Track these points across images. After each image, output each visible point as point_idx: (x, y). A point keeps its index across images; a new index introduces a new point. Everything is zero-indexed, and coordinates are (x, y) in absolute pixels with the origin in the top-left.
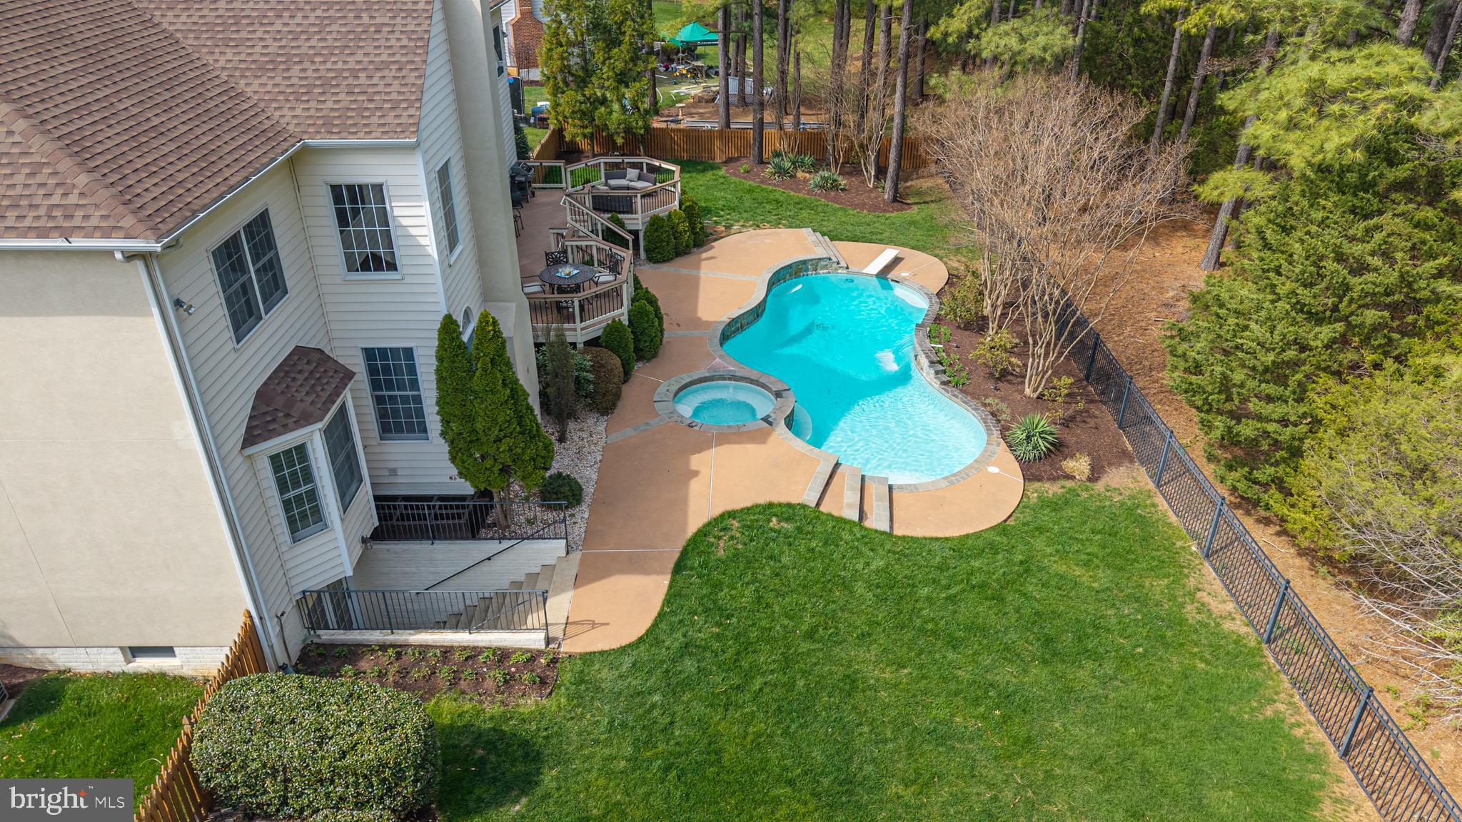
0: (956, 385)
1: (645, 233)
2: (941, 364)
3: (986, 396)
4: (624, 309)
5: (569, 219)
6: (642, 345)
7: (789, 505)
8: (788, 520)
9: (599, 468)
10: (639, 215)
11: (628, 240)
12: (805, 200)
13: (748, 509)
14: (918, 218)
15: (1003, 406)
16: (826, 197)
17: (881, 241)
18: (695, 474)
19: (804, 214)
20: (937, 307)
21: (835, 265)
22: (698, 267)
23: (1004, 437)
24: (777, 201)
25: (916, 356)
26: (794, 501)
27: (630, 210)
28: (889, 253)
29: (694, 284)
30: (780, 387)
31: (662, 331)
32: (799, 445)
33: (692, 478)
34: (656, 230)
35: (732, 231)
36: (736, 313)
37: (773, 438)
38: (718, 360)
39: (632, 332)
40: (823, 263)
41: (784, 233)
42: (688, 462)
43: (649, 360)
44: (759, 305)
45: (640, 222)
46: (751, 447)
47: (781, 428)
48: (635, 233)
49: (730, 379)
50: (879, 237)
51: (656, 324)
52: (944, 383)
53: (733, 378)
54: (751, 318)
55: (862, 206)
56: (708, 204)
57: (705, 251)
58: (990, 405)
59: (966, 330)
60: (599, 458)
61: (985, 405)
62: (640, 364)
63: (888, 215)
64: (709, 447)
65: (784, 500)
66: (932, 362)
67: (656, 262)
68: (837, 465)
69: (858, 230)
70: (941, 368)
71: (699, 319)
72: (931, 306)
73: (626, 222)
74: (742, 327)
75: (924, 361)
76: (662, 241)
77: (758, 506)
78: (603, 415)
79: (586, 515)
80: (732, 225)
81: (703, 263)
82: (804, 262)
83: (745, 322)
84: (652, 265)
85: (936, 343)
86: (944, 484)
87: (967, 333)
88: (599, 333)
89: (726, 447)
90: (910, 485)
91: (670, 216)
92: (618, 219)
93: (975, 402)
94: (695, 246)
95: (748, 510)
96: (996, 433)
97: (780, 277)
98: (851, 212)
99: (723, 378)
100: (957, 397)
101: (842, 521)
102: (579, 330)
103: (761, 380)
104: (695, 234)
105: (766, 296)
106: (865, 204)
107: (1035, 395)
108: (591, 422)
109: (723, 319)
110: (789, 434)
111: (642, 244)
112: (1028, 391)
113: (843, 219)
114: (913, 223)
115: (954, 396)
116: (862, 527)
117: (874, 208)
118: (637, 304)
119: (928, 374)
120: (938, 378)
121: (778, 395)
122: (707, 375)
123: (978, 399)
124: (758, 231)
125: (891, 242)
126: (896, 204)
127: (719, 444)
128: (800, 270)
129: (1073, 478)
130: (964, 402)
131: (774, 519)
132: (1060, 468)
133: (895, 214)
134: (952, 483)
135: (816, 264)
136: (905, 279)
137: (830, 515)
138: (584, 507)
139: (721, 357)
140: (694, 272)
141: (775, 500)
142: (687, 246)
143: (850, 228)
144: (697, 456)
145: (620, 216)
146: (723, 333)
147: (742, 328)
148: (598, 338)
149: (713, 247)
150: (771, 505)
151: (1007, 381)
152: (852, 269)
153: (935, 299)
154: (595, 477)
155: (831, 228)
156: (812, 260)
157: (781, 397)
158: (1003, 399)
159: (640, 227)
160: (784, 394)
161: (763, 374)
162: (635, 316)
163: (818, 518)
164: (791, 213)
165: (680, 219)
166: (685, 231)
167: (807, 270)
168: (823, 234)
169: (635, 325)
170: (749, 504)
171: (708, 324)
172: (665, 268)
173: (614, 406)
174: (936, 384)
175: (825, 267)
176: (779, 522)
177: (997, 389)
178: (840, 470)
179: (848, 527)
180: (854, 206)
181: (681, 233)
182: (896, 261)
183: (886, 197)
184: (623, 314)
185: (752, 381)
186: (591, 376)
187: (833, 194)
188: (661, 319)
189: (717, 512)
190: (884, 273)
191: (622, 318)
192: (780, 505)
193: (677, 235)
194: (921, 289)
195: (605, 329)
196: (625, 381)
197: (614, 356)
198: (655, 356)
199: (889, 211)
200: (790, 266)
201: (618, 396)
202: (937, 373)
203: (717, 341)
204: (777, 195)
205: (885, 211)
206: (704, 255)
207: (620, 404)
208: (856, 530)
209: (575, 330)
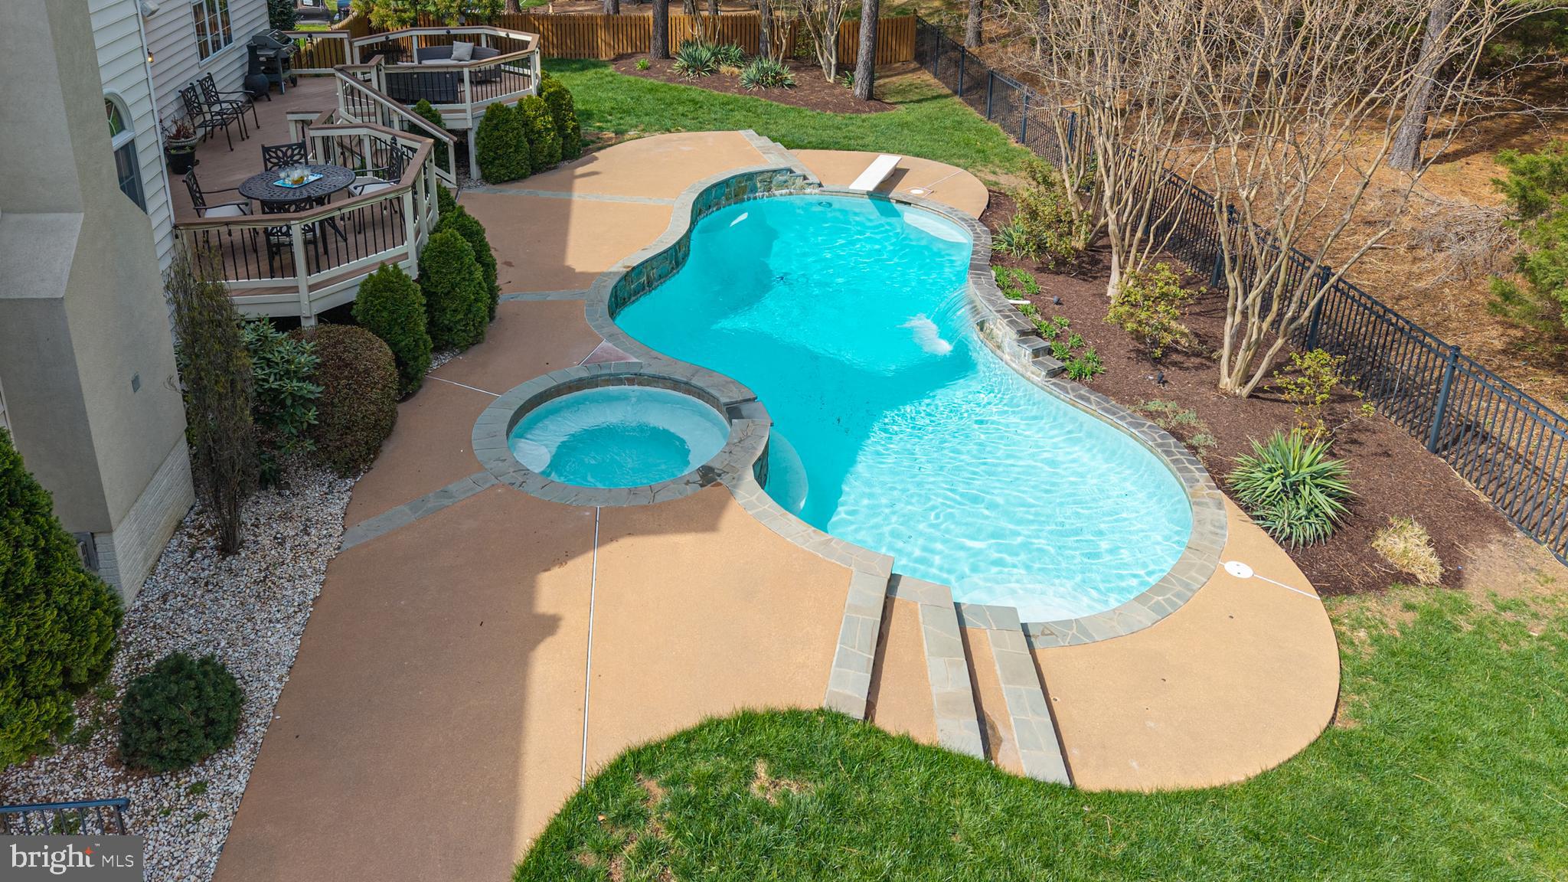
0: (1079, 377)
1: (478, 133)
2: (1039, 335)
3: (1148, 397)
4: (410, 246)
5: (342, 110)
6: (447, 319)
7: (796, 717)
8: (799, 767)
9: (307, 623)
10: (467, 105)
11: (445, 144)
12: (737, 100)
13: (688, 736)
14: (909, 119)
15: (1188, 416)
16: (767, 96)
17: (864, 148)
18: (549, 625)
19: (738, 116)
20: (986, 239)
21: (799, 182)
22: (568, 187)
23: (1221, 484)
24: (694, 102)
25: (981, 325)
26: (808, 702)
27: (454, 97)
28: (884, 164)
29: (561, 216)
30: (736, 395)
31: (493, 292)
32: (793, 528)
33: (537, 642)
34: (496, 128)
35: (627, 137)
36: (637, 258)
37: (733, 516)
38: (605, 344)
39: (425, 292)
40: (780, 178)
41: (711, 138)
42: (529, 594)
43: (465, 348)
44: (679, 243)
45: (469, 117)
46: (686, 543)
47: (748, 493)
48: (463, 134)
49: (631, 382)
50: (860, 142)
51: (479, 274)
52: (1053, 374)
53: (637, 379)
54: (667, 266)
55: (824, 106)
56: (588, 107)
57: (582, 165)
58: (1160, 414)
59: (1057, 273)
60: (314, 591)
61: (1151, 415)
62: (446, 358)
63: (864, 116)
64: (586, 547)
65: (781, 701)
66: (1023, 333)
67: (498, 181)
68: (893, 581)
69: (826, 135)
70: (1042, 344)
71: (570, 270)
72: (977, 237)
73: (444, 116)
74: (650, 283)
75: (1005, 333)
76: (508, 145)
77: (712, 725)
78: (343, 476)
79: (238, 789)
80: (627, 131)
81: (578, 182)
82: (750, 177)
83: (654, 273)
84: (489, 186)
85: (1014, 297)
86: (1144, 616)
87: (1061, 278)
88: (352, 296)
89: (625, 543)
90: (1067, 624)
91: (520, 107)
92: (430, 110)
93: (1128, 410)
94: (565, 158)
95: (687, 742)
96: (1203, 477)
97: (709, 202)
98: (809, 113)
99: (616, 380)
100: (1088, 400)
101: (940, 759)
102: (303, 289)
103: (694, 382)
104: (566, 137)
105: (690, 230)
106: (827, 103)
107: (1246, 391)
108: (313, 493)
109: (614, 269)
110: (769, 504)
111: (473, 152)
112: (1227, 382)
113: (798, 122)
114: (904, 125)
115: (1082, 397)
116: (996, 775)
117: (841, 108)
118: (438, 235)
119: (1014, 355)
120: (1041, 364)
121: (733, 411)
122: (584, 374)
123: (1132, 402)
124: (668, 135)
125: (880, 149)
126: (872, 103)
127: (610, 536)
128: (744, 190)
129: (1410, 579)
130: (1107, 410)
131: (761, 768)
132: (1374, 557)
133: (874, 115)
134: (1157, 608)
135: (768, 179)
136: (918, 197)
137: (907, 743)
138: (240, 755)
139: (611, 337)
140: (563, 195)
141: (760, 701)
142: (551, 156)
143: (812, 132)
144: (556, 571)
145: (434, 107)
146: (615, 294)
147: (650, 285)
148: (350, 305)
149: (596, 159)
150: (748, 721)
151: (1175, 364)
152: (827, 186)
153: (980, 228)
154: (289, 650)
155: (783, 131)
156: (762, 172)
157: (740, 417)
158: (1183, 402)
159: (470, 125)
160: (746, 409)
161: (697, 370)
162: (433, 258)
163: (877, 755)
164: (718, 116)
165: (537, 109)
166: (547, 129)
167: (754, 190)
168: (774, 140)
169: (434, 278)
170: (689, 721)
171: (587, 277)
172: (511, 191)
173: (373, 451)
174: (1039, 376)
175: (784, 184)
176: (776, 774)
177: (1163, 381)
178: (901, 594)
179: (961, 778)
180: (814, 106)
181: (539, 132)
182: (896, 175)
183: (858, 92)
184: (405, 256)
185: (676, 385)
186: (311, 389)
187: (776, 91)
188: (489, 267)
189: (604, 754)
190: (882, 191)
191: (401, 265)
192: (772, 716)
193: (533, 136)
194: (951, 214)
195: (364, 284)
196: (406, 397)
197: (379, 342)
198: (477, 339)
199: (865, 112)
200: (726, 183)
201: (382, 430)
202: (1036, 353)
203: (603, 307)
204: (694, 95)
205: (858, 111)
206: (579, 171)
207: (390, 451)
208: (986, 787)
209: (295, 289)
